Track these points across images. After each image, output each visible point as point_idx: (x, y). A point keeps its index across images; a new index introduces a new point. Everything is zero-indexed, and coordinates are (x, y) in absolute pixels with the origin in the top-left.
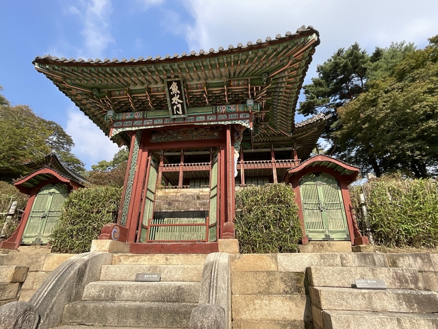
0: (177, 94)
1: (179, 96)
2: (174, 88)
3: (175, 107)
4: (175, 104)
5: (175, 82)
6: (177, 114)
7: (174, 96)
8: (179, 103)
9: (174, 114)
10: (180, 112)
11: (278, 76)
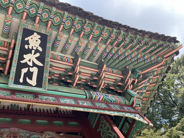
0: (37, 51)
1: (38, 55)
2: (34, 41)
3: (24, 71)
4: (26, 65)
5: (39, 33)
6: (25, 83)
7: (29, 51)
8: (34, 65)
9: (17, 82)
10: (33, 82)
11: (154, 70)
